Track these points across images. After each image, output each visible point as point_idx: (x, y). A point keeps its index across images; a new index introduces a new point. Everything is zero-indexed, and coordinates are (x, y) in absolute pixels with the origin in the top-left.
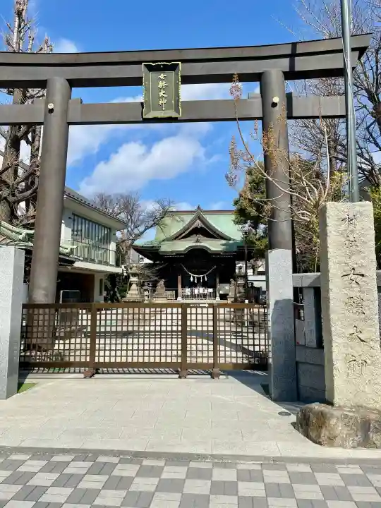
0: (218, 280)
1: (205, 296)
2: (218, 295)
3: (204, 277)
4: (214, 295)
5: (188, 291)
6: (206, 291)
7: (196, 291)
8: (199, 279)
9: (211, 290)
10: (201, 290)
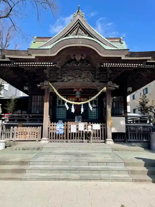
0: (109, 110)
1: (87, 136)
2: (110, 135)
3: (86, 106)
4: (102, 135)
5: (59, 127)
6: (90, 127)
7: (73, 129)
8: (78, 107)
9: (97, 127)
10: (82, 126)
